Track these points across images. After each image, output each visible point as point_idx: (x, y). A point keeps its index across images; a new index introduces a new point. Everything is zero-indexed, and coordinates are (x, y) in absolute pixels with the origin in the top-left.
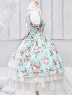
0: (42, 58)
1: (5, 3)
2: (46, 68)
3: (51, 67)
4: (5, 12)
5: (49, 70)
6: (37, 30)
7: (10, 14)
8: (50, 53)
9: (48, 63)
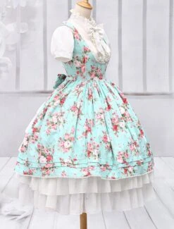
0: (61, 139)
1: (9, 7)
2: (61, 159)
3: (75, 160)
4: (11, 27)
5: (66, 165)
6: (78, 73)
7: (21, 32)
8: (85, 129)
9: (69, 148)
